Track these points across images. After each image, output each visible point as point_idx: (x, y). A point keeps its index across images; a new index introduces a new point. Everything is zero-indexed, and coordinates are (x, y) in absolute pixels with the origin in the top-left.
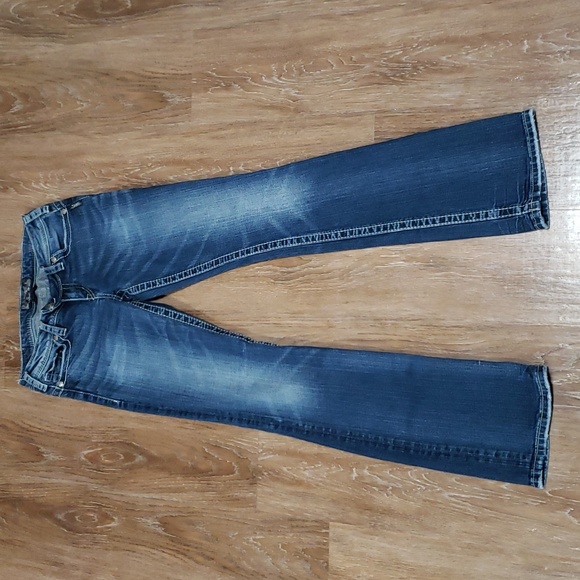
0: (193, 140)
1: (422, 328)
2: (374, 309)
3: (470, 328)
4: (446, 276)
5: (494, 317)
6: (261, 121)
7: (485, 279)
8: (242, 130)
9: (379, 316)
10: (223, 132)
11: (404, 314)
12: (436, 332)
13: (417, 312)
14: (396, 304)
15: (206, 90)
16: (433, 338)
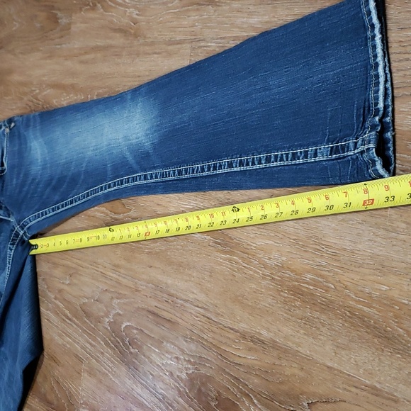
0: (69, 63)
1: (204, 319)
2: (169, 282)
3: (243, 336)
4: (230, 260)
5: (268, 330)
6: (111, 46)
7: (264, 277)
8: (99, 55)
9: (172, 292)
10: (88, 57)
11: (191, 296)
12: (214, 329)
13: (202, 297)
14: (186, 281)
15: (81, 9)
16: (211, 335)
